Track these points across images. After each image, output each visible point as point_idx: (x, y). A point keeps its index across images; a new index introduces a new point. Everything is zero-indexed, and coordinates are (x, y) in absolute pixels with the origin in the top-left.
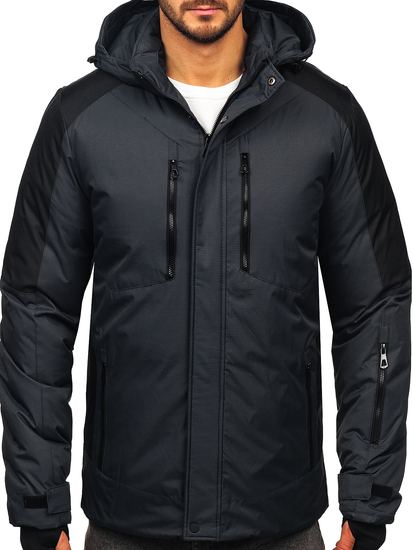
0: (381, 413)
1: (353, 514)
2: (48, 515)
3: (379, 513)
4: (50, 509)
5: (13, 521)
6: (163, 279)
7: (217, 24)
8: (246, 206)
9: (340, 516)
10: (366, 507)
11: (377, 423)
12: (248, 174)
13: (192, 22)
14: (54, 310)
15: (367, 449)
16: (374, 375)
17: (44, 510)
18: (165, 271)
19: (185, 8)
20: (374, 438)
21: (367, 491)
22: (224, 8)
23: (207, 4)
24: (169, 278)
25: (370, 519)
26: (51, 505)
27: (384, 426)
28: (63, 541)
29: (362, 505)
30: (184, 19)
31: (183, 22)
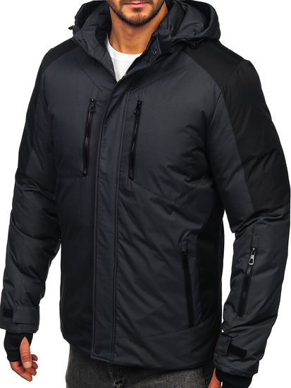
0: (246, 296)
4: (14, 319)
7: (145, 13)
10: (224, 360)
12: (139, 115)
13: (128, 13)
14: (38, 189)
15: (234, 319)
16: (244, 268)
17: (11, 319)
18: (82, 171)
19: (123, 3)
20: (240, 312)
21: (225, 349)
22: (151, 2)
27: (248, 305)
29: (221, 357)
30: (123, 10)
31: (122, 13)
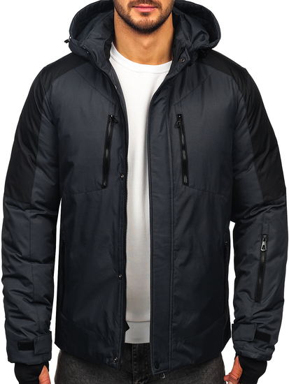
0: (262, 281)
1: (242, 351)
2: (35, 355)
3: (260, 352)
4: (36, 351)
5: (10, 360)
6: (100, 187)
7: (154, 17)
8: (184, 147)
9: (234, 352)
10: (251, 347)
11: (259, 289)
13: (136, 17)
15: (252, 307)
16: (258, 256)
17: (32, 351)
18: (101, 183)
19: (131, 5)
20: (258, 299)
21: (252, 335)
22: (159, 7)
23: (147, 3)
24: (104, 187)
25: (254, 356)
26: (37, 349)
27: (265, 291)
28: (44, 371)
29: (248, 345)
30: (131, 14)
31: (130, 17)
